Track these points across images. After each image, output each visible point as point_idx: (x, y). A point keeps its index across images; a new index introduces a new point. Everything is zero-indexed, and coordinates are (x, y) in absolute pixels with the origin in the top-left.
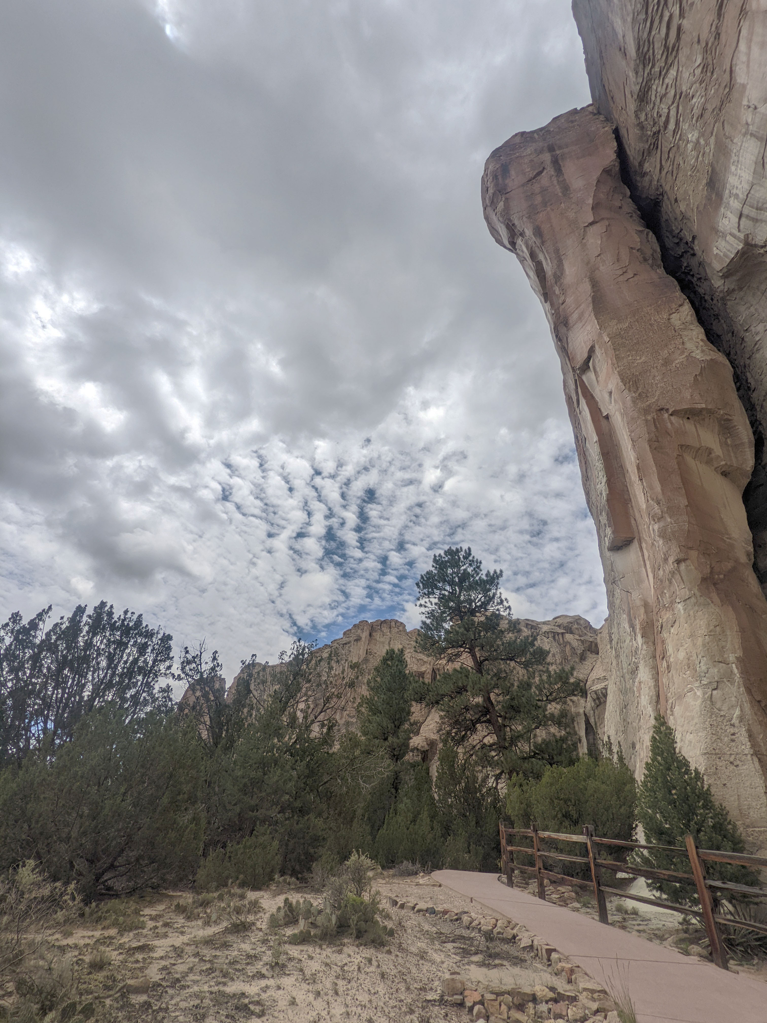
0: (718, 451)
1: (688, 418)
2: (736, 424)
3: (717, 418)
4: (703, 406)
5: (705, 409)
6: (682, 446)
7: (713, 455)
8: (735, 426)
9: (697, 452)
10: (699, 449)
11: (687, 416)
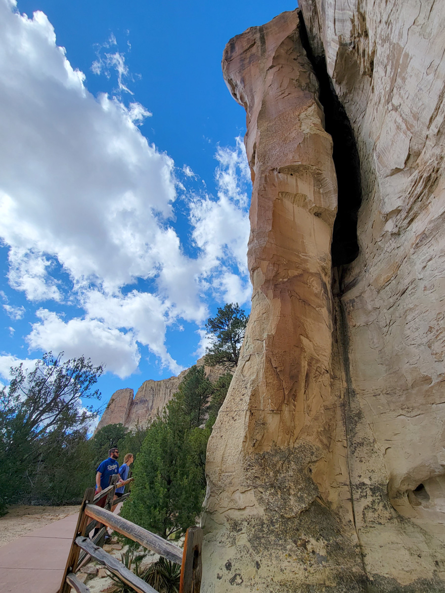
0: (311, 196)
1: (292, 175)
2: (325, 176)
3: (312, 173)
4: (300, 163)
5: (302, 165)
6: (282, 193)
7: (307, 200)
8: (324, 178)
9: (295, 198)
10: (296, 195)
11: (290, 173)
